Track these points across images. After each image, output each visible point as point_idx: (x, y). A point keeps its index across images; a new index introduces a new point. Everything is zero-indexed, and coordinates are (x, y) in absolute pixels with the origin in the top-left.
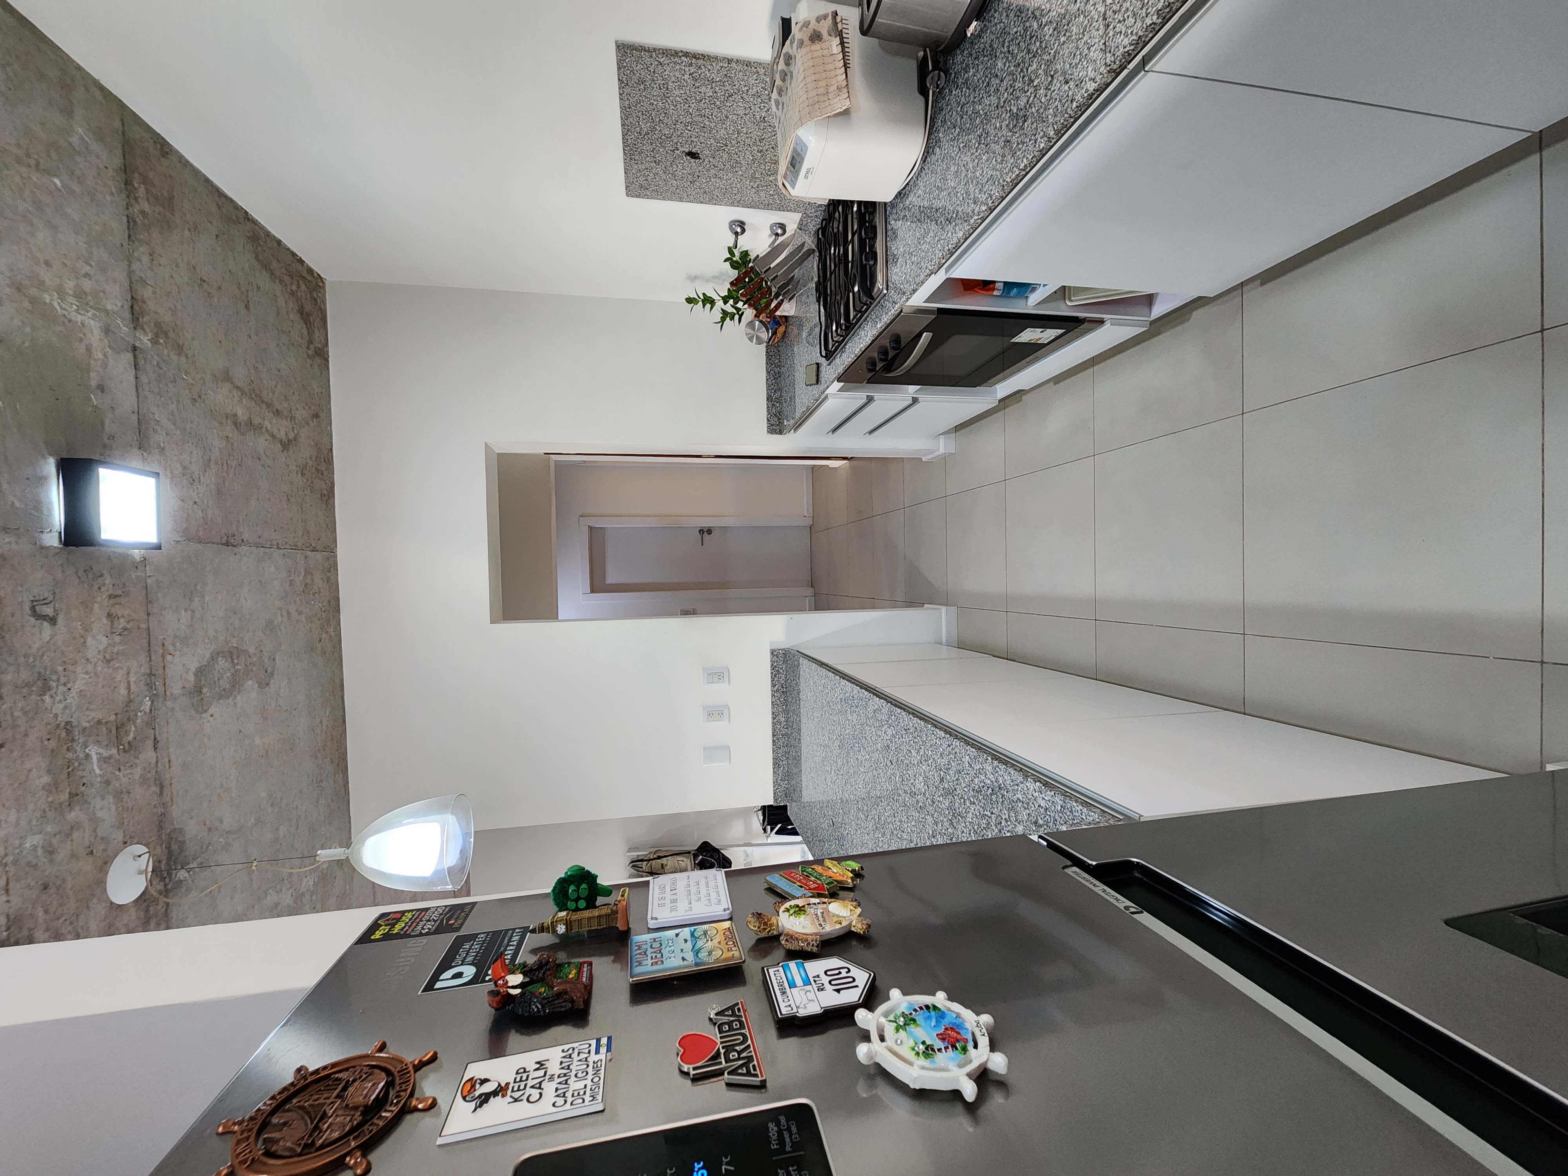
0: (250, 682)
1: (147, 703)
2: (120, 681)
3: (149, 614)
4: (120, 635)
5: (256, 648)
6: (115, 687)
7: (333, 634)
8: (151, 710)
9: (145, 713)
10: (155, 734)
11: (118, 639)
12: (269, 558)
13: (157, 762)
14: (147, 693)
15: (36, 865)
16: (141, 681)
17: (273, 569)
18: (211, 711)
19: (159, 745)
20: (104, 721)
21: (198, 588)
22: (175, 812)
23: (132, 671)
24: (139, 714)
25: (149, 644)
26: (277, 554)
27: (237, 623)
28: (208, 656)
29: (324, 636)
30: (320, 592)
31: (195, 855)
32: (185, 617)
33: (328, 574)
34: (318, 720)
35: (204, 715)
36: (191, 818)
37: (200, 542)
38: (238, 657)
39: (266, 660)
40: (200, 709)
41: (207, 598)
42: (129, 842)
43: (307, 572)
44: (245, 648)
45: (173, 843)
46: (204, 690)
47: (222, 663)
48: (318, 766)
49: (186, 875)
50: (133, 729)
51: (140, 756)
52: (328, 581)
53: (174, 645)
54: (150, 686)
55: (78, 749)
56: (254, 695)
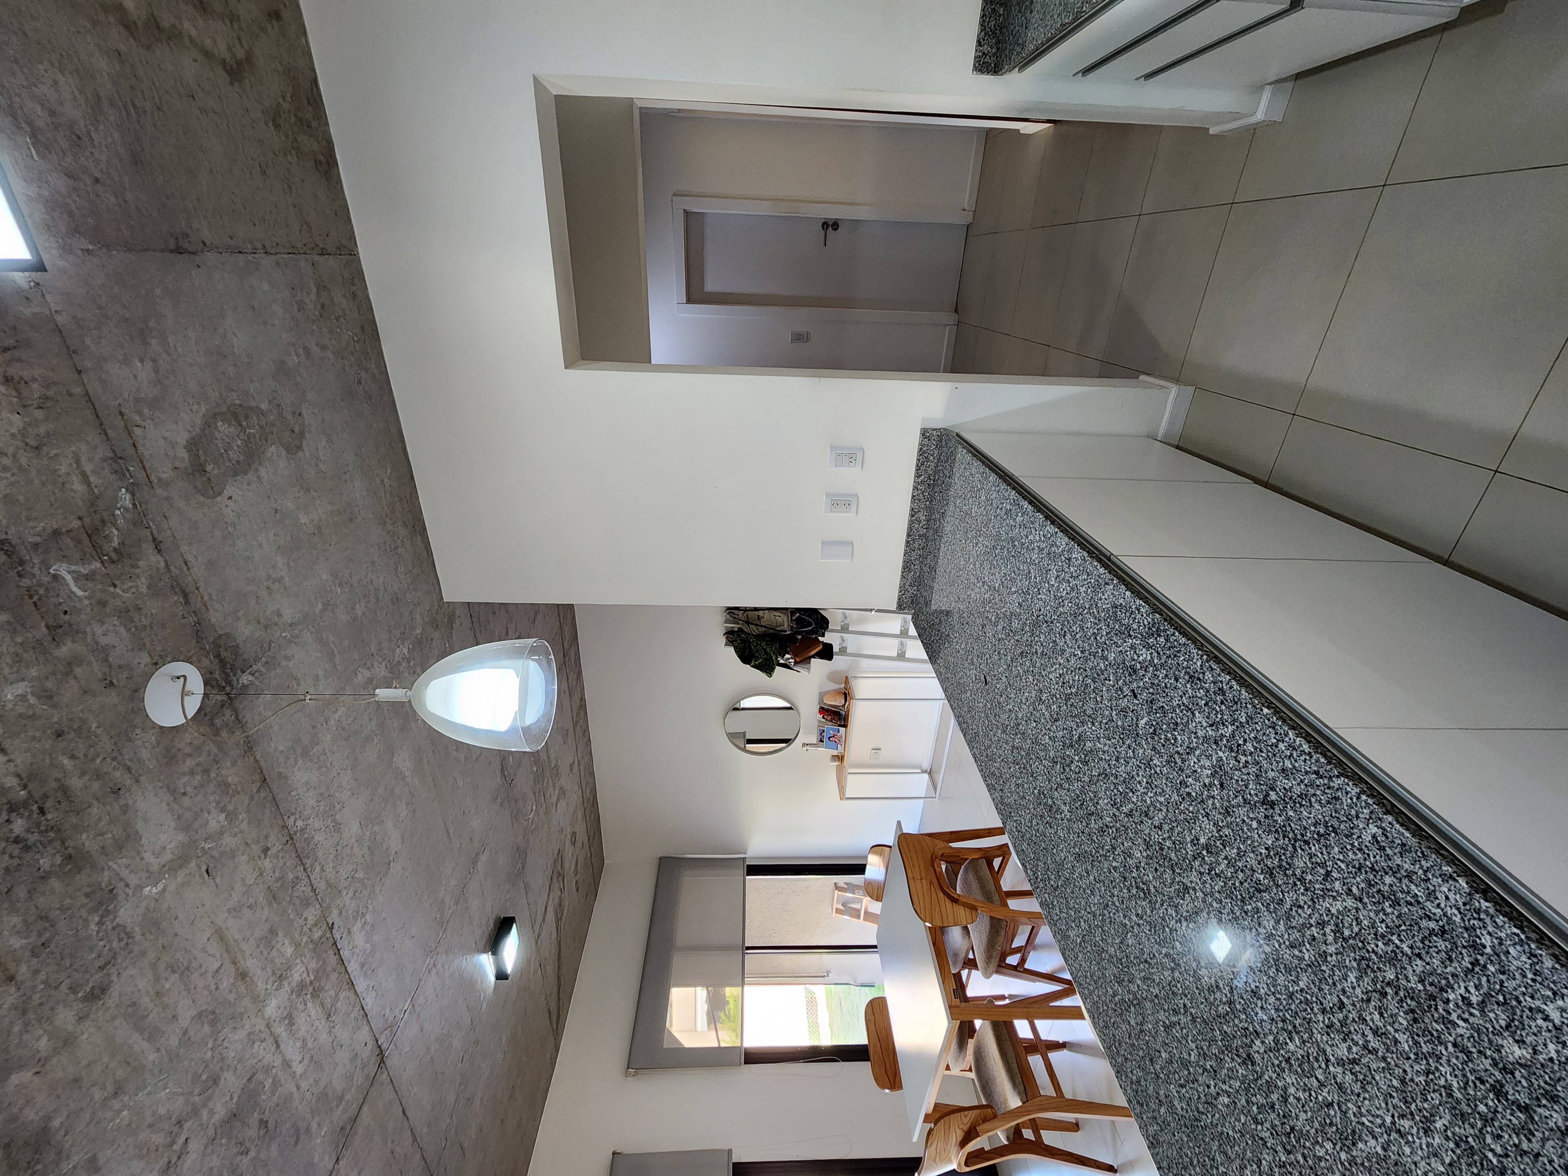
0: (273, 449)
1: (125, 498)
2: (68, 474)
3: (79, 372)
4: (40, 407)
5: (270, 402)
6: (63, 484)
7: (375, 371)
8: (134, 505)
9: (126, 509)
10: (152, 534)
11: (39, 414)
12: (257, 269)
13: (167, 566)
14: (120, 483)
15: (34, 714)
16: (103, 468)
17: (266, 287)
18: (227, 493)
19: (162, 547)
20: (64, 530)
21: (152, 324)
22: (214, 617)
23: (83, 459)
24: (118, 512)
25: (97, 416)
26: (267, 262)
27: (231, 371)
28: (198, 421)
29: (363, 373)
30: (345, 315)
31: (256, 656)
32: (144, 371)
33: (353, 288)
34: (378, 481)
35: (219, 499)
36: (238, 619)
37: (129, 250)
38: (247, 417)
39: (290, 417)
40: (211, 492)
41: (171, 339)
42: (160, 661)
43: (321, 287)
44: (253, 404)
45: (222, 650)
46: (209, 468)
47: (224, 429)
48: (389, 532)
49: (251, 678)
50: (116, 532)
51: (141, 563)
52: (354, 299)
53: (140, 413)
54: (120, 473)
55: (36, 571)
56: (282, 464)
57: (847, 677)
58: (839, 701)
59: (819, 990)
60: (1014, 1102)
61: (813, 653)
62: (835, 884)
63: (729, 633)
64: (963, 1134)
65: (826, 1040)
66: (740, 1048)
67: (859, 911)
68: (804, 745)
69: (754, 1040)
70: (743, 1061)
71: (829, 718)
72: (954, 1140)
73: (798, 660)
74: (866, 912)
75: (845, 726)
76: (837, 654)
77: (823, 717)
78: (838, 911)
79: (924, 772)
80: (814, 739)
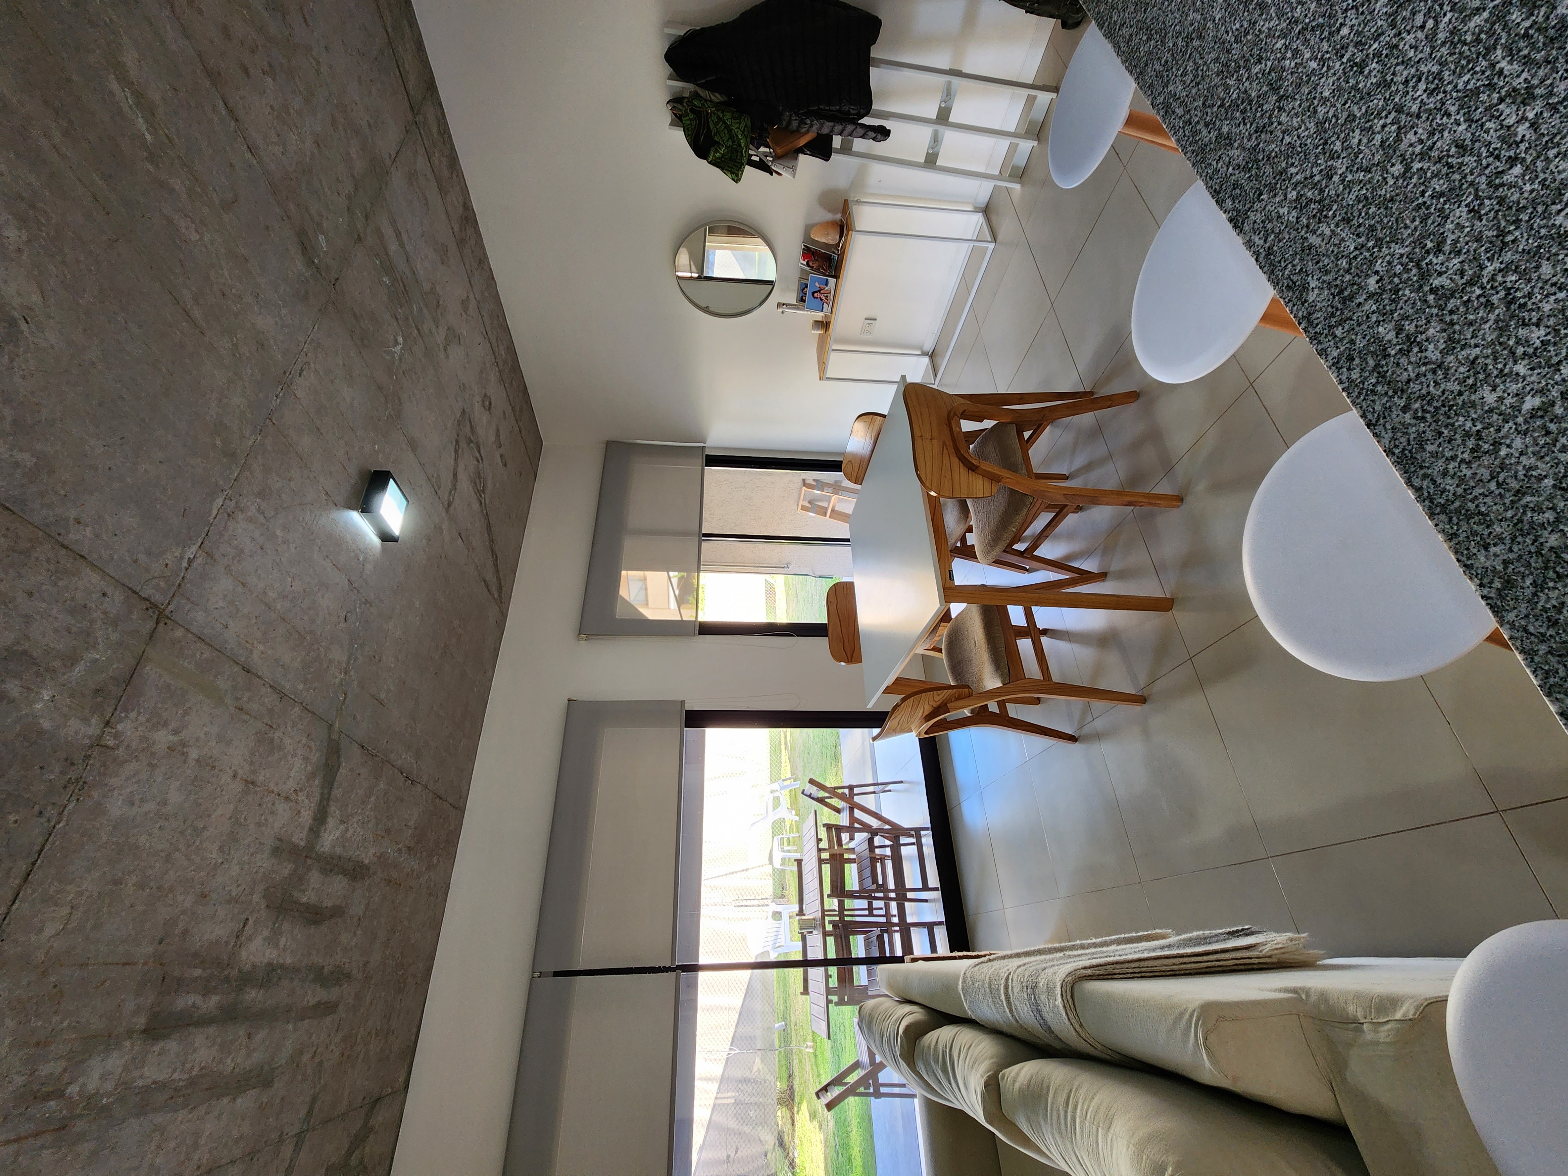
57: (846, 201)
58: (831, 238)
59: (779, 581)
60: (992, 682)
61: (802, 142)
62: (804, 480)
63: (676, 102)
64: (931, 709)
65: (782, 618)
66: (695, 622)
67: (826, 509)
68: (780, 305)
69: (709, 614)
70: (697, 632)
71: (815, 266)
72: (920, 714)
73: (779, 151)
74: (833, 510)
75: (836, 276)
76: (839, 151)
77: (808, 265)
78: (804, 508)
79: (924, 354)
80: (792, 299)
